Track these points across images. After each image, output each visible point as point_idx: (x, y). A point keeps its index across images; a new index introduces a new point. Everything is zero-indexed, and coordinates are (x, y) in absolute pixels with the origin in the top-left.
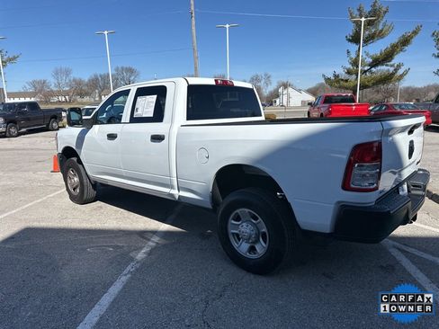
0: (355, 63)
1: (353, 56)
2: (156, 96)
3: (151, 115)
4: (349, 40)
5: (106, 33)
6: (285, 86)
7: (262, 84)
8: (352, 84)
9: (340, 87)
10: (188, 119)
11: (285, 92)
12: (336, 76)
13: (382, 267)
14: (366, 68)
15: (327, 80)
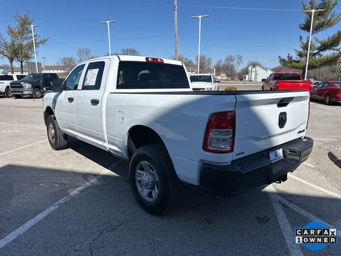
0: (305, 47)
1: (305, 42)
2: (98, 70)
3: (94, 84)
4: (302, 28)
5: (108, 22)
6: (254, 65)
7: (235, 63)
8: (302, 65)
9: (292, 67)
10: (117, 88)
11: (254, 70)
12: (290, 58)
13: (258, 218)
14: (315, 52)
15: (282, 61)
